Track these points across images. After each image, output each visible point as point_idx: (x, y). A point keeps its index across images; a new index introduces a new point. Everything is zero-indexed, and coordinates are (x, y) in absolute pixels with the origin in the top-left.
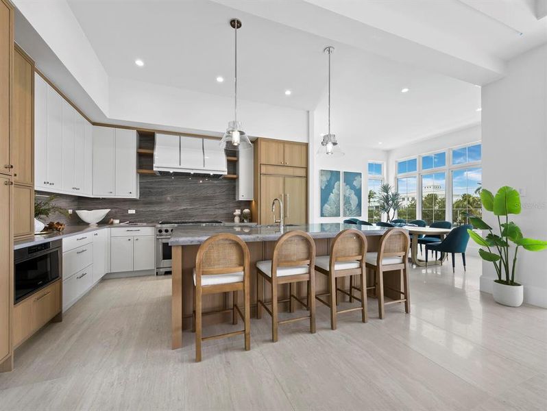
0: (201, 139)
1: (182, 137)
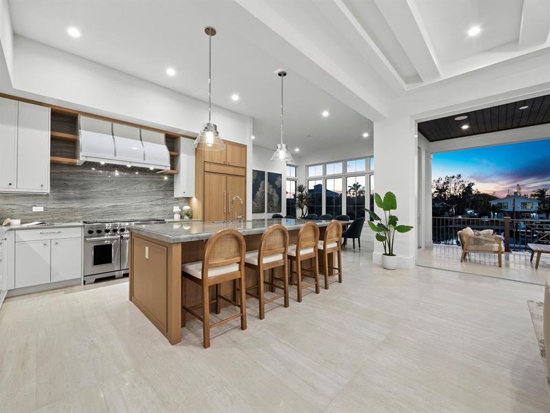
0: (139, 129)
1: (114, 124)
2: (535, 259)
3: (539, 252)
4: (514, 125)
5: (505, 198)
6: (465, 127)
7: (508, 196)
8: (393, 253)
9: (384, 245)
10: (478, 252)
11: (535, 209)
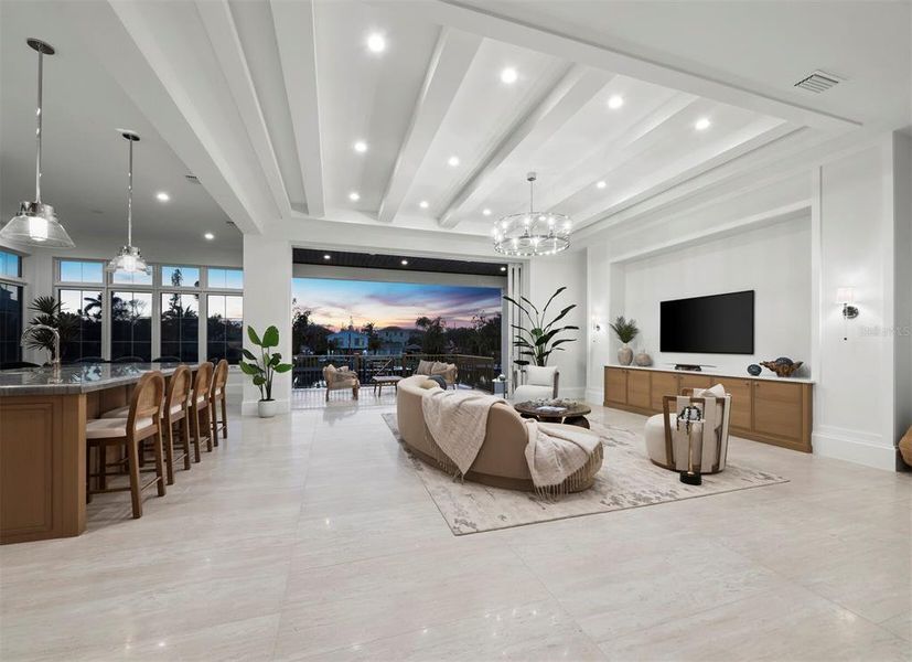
2: (377, 391)
3: (380, 383)
5: (339, 333)
6: (327, 258)
7: (342, 330)
8: (272, 397)
9: (262, 390)
10: (339, 388)
11: (366, 346)
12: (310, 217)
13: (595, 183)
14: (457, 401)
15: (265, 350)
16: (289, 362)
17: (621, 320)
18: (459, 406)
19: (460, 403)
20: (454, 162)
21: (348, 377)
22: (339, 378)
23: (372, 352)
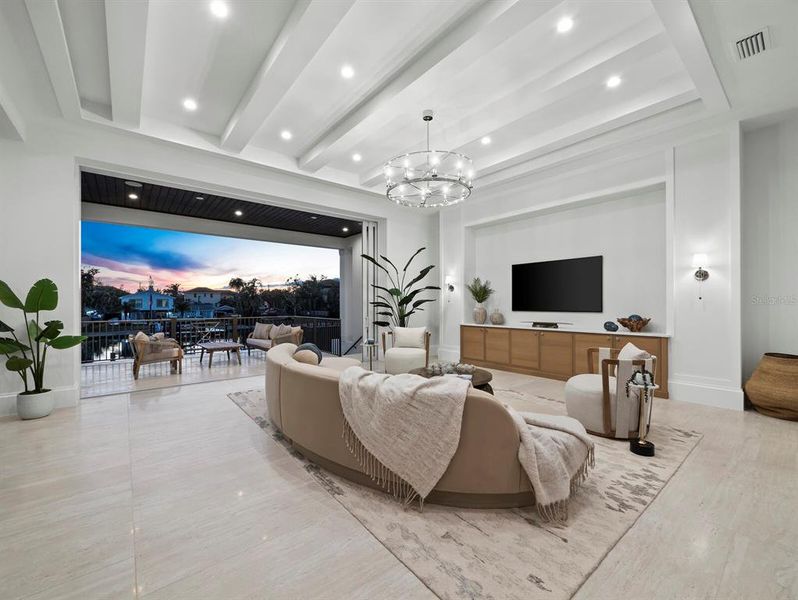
3: (211, 351)
4: (179, 211)
5: (137, 294)
6: (133, 197)
7: (139, 291)
8: (44, 387)
9: (24, 377)
10: (156, 360)
11: (171, 307)
12: (114, 124)
13: (481, 138)
14: (409, 390)
15: (31, 316)
16: (76, 332)
17: (477, 281)
18: (413, 396)
19: (415, 393)
20: (348, 72)
21: (165, 346)
22: (154, 348)
23: (179, 314)
